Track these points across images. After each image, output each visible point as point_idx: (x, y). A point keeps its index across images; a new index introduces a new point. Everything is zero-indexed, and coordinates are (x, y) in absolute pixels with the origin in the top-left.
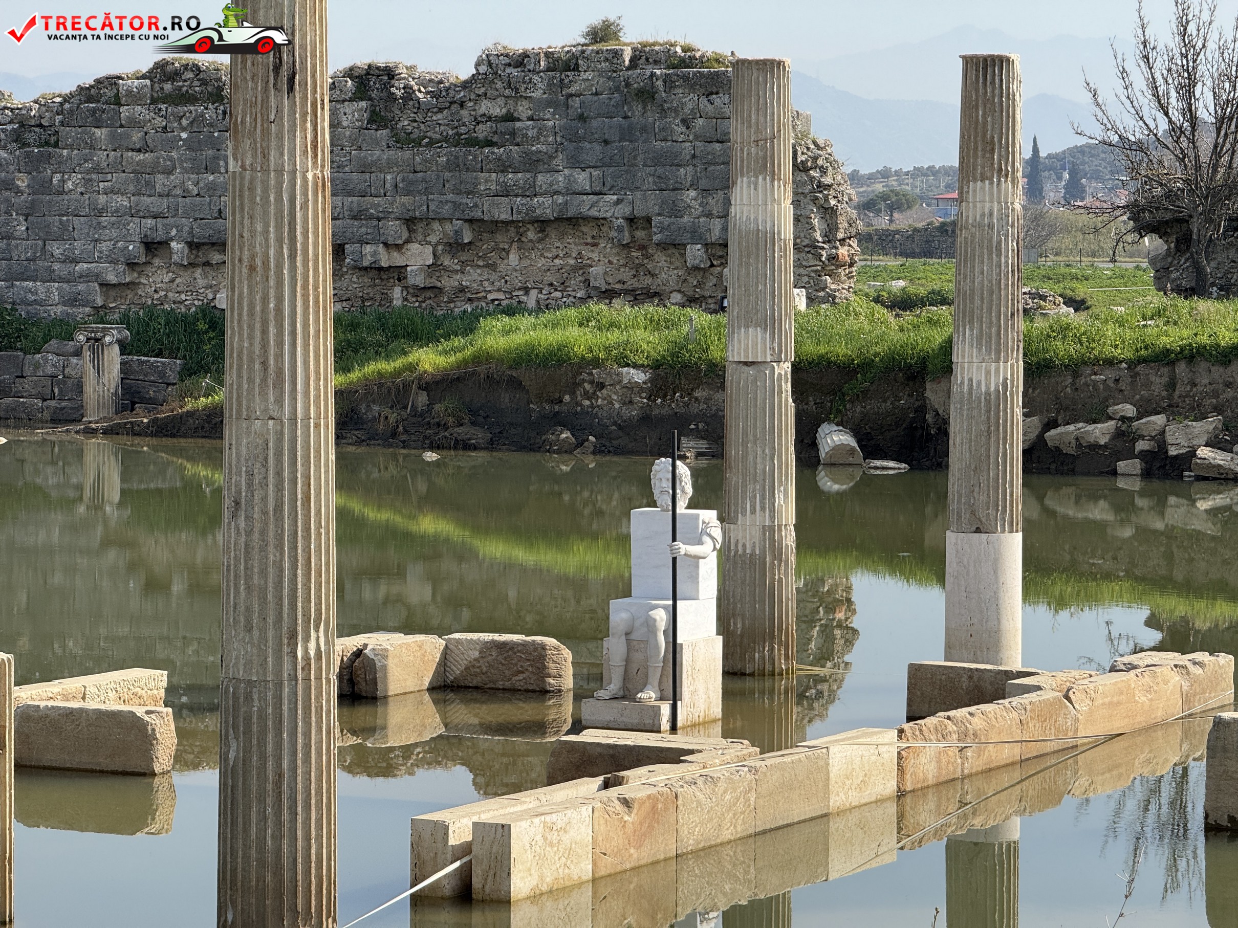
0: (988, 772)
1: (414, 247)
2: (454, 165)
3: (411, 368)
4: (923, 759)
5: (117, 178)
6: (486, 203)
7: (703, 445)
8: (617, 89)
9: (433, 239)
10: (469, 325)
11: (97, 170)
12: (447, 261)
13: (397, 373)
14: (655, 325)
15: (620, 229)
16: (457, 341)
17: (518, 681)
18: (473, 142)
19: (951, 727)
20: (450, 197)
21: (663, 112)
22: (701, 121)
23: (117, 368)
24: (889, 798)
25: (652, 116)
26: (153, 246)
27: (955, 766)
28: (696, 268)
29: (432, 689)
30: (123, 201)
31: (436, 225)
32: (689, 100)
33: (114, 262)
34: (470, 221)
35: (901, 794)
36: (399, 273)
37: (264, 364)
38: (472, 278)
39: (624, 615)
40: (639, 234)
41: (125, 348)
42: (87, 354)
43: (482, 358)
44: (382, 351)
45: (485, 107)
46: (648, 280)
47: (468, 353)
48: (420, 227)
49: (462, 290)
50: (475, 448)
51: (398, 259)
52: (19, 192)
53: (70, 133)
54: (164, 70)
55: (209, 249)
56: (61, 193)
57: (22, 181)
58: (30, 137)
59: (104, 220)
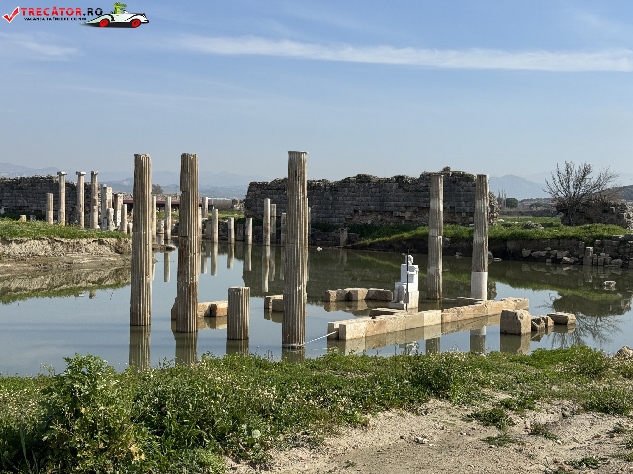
0: (464, 320)
1: (407, 212)
2: (415, 196)
3: (402, 236)
4: (448, 317)
5: (349, 198)
6: (421, 204)
7: (461, 254)
8: (448, 181)
9: (411, 211)
10: (415, 228)
11: (345, 196)
12: (413, 215)
13: (400, 237)
14: (453, 229)
15: (448, 209)
16: (413, 231)
17: (382, 298)
18: (419, 191)
19: (455, 310)
20: (414, 202)
21: (458, 186)
22: (465, 188)
23: (347, 235)
24: (439, 324)
25: (455, 186)
26: (356, 211)
27: (456, 318)
28: (464, 218)
29: (365, 299)
30: (350, 202)
31: (411, 208)
32: (463, 183)
33: (348, 214)
34: (418, 207)
35: (442, 323)
36: (404, 217)
37: (292, 233)
38: (418, 219)
39: (398, 286)
40: (453, 210)
41: (348, 232)
42: (341, 232)
43: (416, 235)
44: (398, 233)
45: (422, 184)
46: (454, 220)
47: (414, 234)
48: (408, 208)
49: (416, 221)
50: (414, 253)
51: (403, 215)
52: (330, 200)
53: (340, 189)
54: (359, 176)
55: (366, 212)
56: (338, 200)
57: (331, 198)
58: (333, 189)
59: (346, 206)
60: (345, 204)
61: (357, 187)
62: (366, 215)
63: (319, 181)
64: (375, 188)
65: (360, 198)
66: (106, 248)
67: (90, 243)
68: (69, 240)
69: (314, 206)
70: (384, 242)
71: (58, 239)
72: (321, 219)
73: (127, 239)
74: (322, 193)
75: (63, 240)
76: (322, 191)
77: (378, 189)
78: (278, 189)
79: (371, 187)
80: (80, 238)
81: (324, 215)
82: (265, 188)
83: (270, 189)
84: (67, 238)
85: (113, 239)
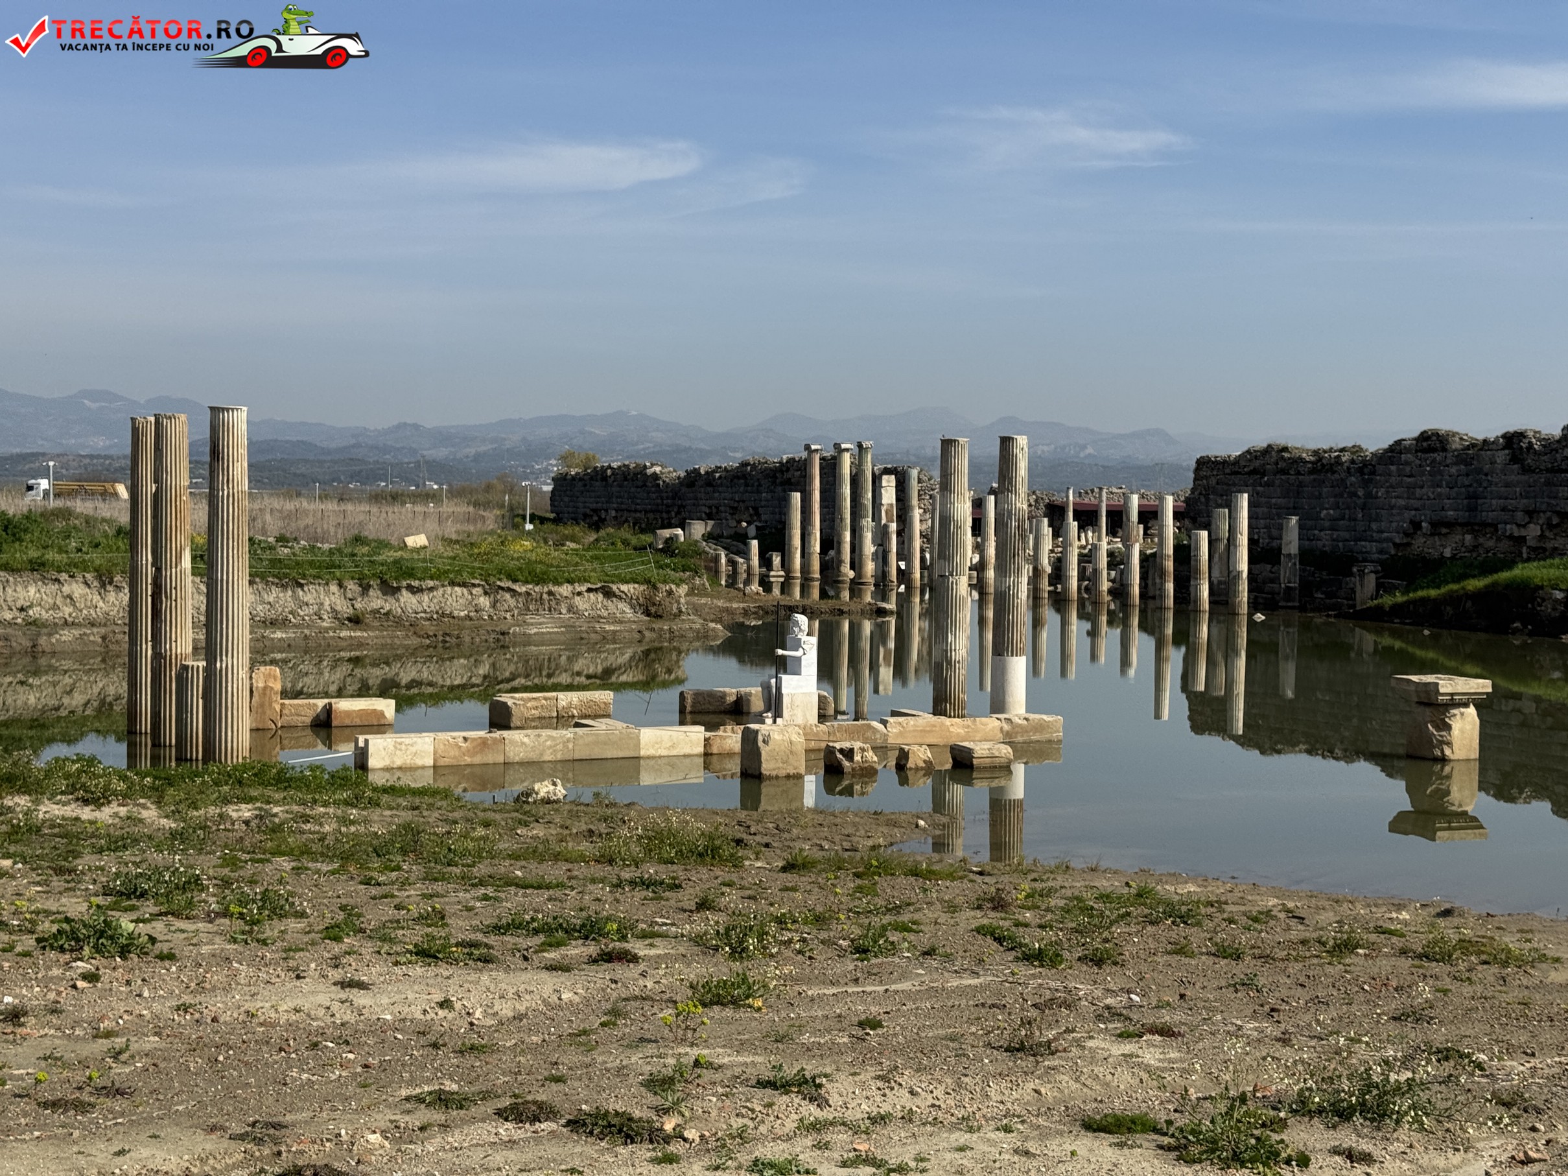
1: (1531, 526)
2: (1549, 483)
3: (1464, 588)
9: (1540, 521)
20: (1546, 500)
23: (1372, 585)
26: (1415, 525)
31: (1541, 515)
34: (1556, 513)
35: (708, 755)
42: (1358, 578)
43: (1494, 584)
52: (1359, 497)
53: (1380, 468)
54: (1424, 437)
55: (1440, 527)
56: (1377, 497)
57: (1361, 493)
58: (1366, 471)
59: (1394, 512)
60: (1392, 508)
61: (1418, 462)
62: (1440, 534)
63: (1343, 450)
64: (1456, 464)
65: (1424, 490)
66: (621, 605)
67: (579, 594)
68: (530, 586)
69: (1325, 512)
70: (1424, 601)
71: (508, 584)
72: (1341, 544)
73: (673, 587)
74: (1342, 480)
75: (516, 587)
76: (1343, 475)
77: (1463, 467)
78: (1254, 472)
79: (1448, 461)
80: (557, 583)
81: (1346, 535)
82: (1228, 471)
83: (1239, 473)
84: (526, 582)
85: (636, 586)
